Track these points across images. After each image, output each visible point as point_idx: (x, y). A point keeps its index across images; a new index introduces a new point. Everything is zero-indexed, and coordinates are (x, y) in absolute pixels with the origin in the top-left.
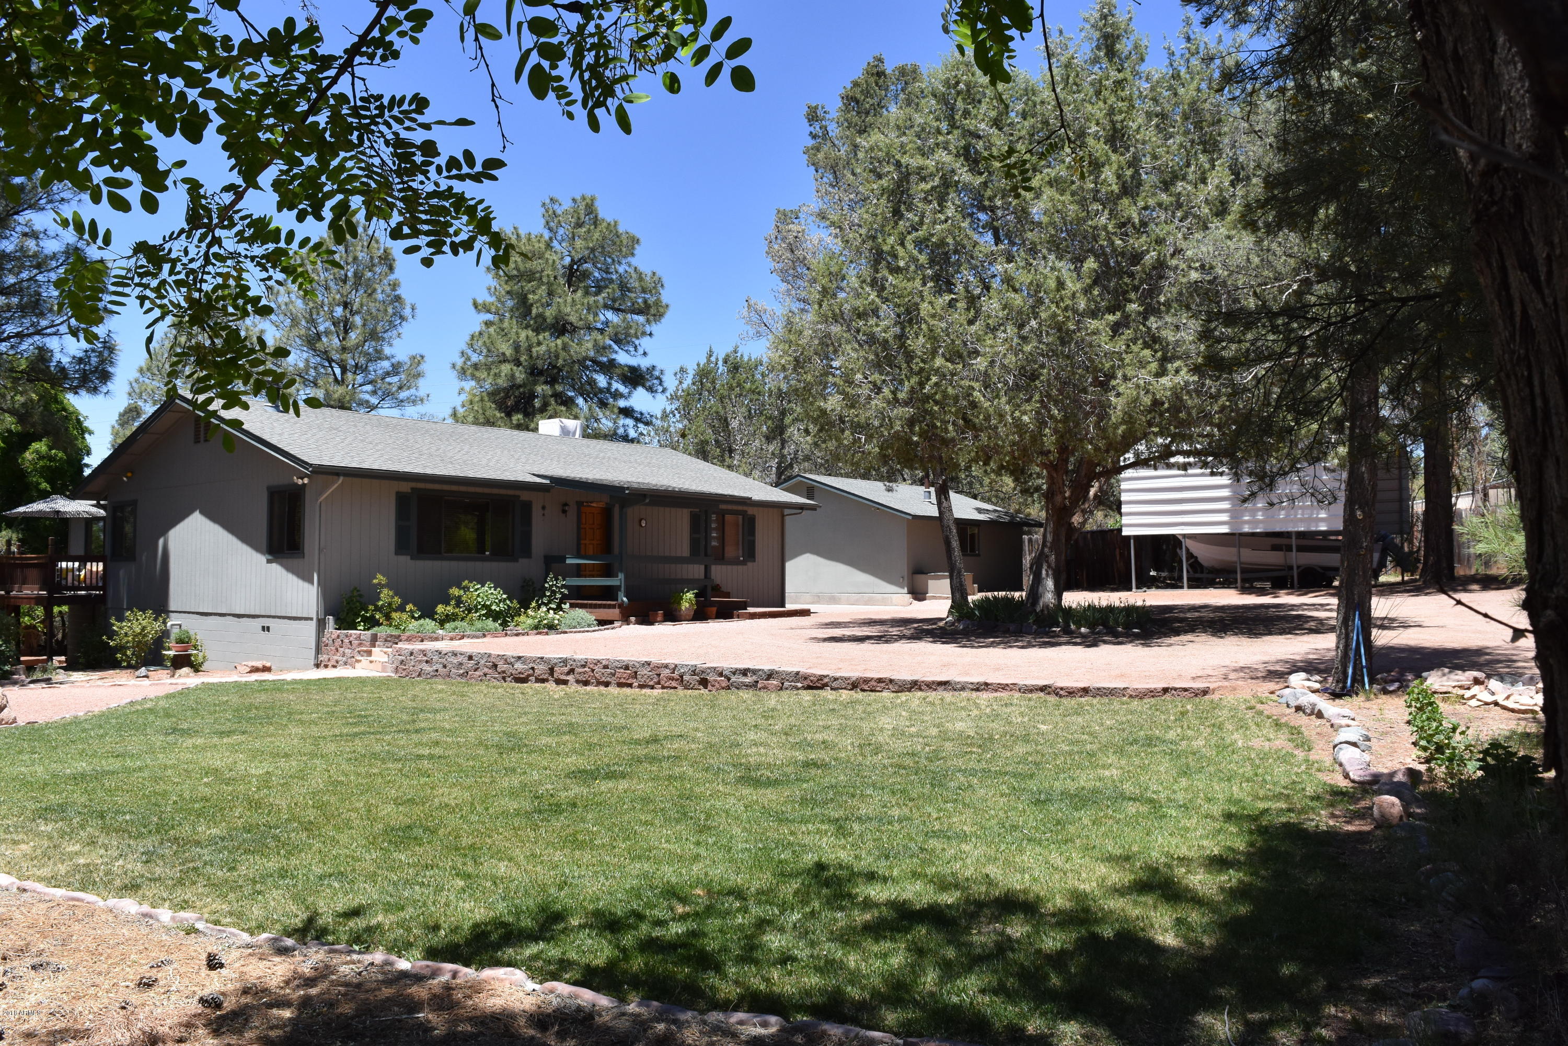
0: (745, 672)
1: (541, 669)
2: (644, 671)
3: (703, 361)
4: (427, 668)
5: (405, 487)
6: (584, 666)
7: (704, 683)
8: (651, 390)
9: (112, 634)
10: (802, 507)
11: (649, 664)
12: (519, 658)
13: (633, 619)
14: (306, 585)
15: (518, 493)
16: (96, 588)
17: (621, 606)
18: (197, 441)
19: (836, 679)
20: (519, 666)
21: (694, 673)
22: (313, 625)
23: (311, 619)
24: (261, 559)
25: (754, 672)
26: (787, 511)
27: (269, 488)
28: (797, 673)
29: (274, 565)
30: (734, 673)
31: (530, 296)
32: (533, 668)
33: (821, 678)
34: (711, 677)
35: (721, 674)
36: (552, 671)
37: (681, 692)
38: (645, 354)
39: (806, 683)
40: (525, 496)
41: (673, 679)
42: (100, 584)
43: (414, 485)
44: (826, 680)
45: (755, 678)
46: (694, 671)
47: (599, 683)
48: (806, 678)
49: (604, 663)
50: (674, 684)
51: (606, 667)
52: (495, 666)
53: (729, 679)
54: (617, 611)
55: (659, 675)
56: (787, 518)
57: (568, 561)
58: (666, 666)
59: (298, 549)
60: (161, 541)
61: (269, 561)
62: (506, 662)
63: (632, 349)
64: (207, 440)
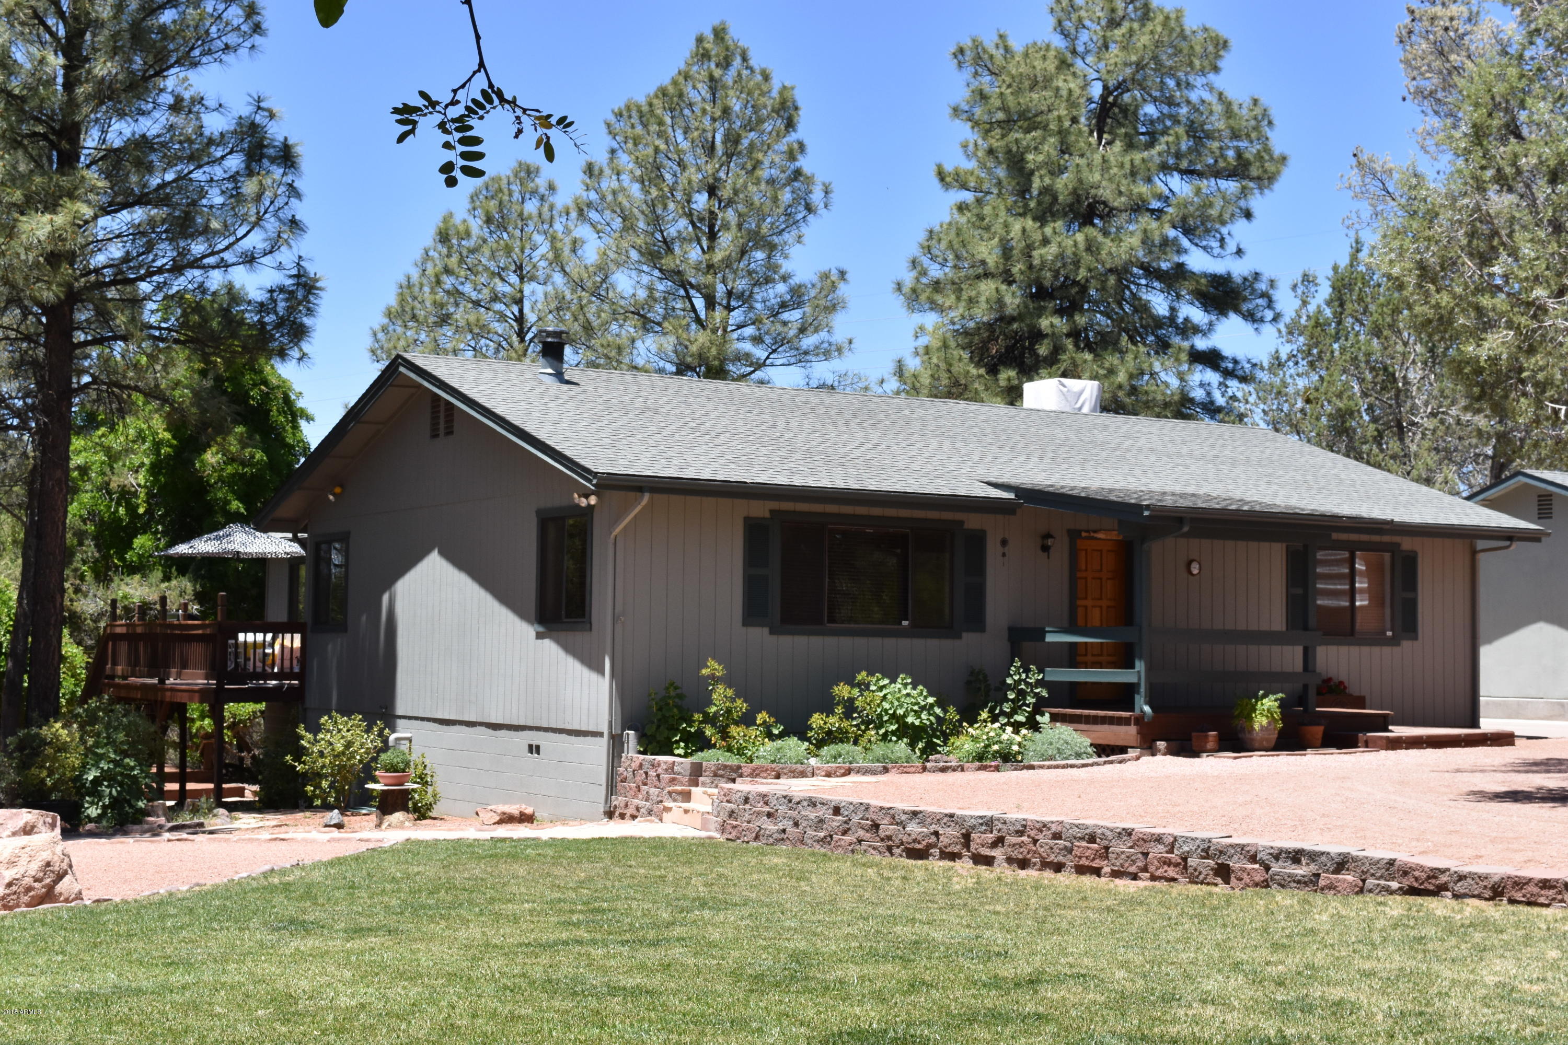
0: (1296, 856)
1: (950, 834)
2: (1120, 847)
3: (1344, 262)
4: (770, 827)
5: (760, 509)
6: (1020, 833)
7: (1224, 872)
8: (1251, 317)
9: (300, 753)
10: (1510, 536)
11: (1129, 833)
12: (915, 814)
13: (1161, 745)
14: (594, 676)
15: (958, 516)
16: (291, 676)
17: (1139, 720)
18: (435, 436)
19: (1461, 878)
20: (914, 828)
21: (1206, 853)
22: (604, 742)
23: (600, 734)
24: (528, 631)
25: (1313, 856)
26: (1481, 544)
27: (539, 512)
28: (1391, 863)
29: (548, 645)
30: (1277, 858)
31: (1030, 157)
32: (936, 834)
33: (1435, 873)
34: (1236, 864)
35: (1253, 859)
36: (967, 838)
37: (1183, 888)
38: (1239, 252)
39: (1407, 882)
40: (973, 522)
41: (1169, 863)
42: (296, 669)
43: (774, 505)
44: (1444, 879)
45: (1313, 868)
46: (1207, 851)
47: (1045, 865)
48: (1405, 873)
49: (1054, 828)
50: (1171, 872)
51: (1057, 836)
53: (1267, 868)
54: (1132, 730)
55: (1146, 854)
56: (1481, 557)
57: (1050, 638)
58: (1159, 839)
59: (583, 616)
60: (386, 598)
61: (539, 636)
62: (894, 820)
63: (1215, 244)
64: (449, 432)
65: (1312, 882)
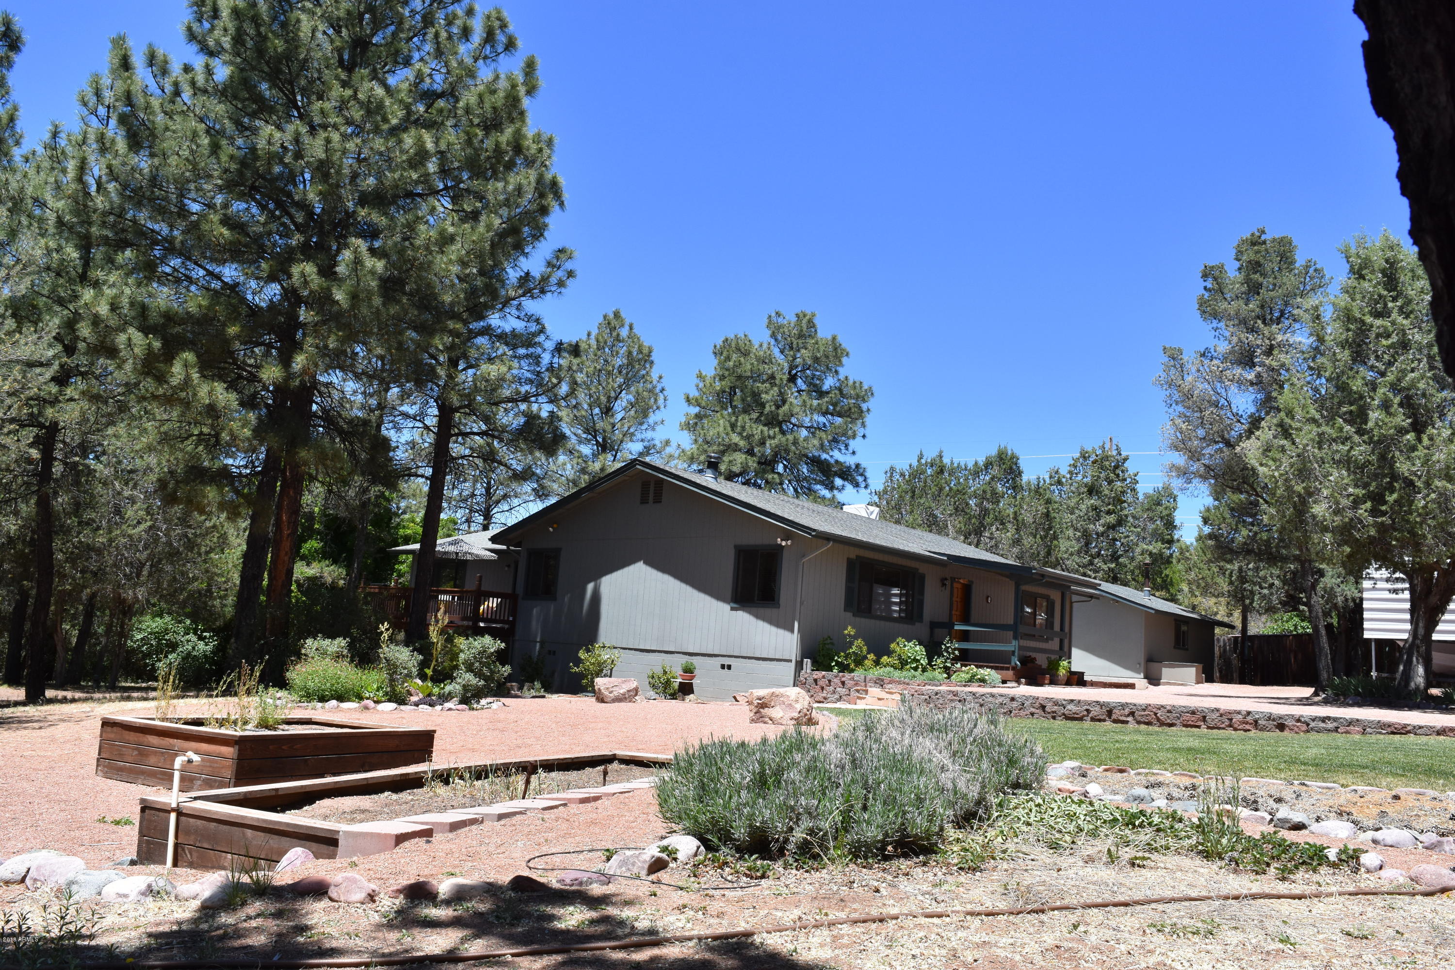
1: (1096, 711)
2: (1214, 716)
3: (915, 463)
5: (853, 555)
6: (1144, 710)
7: (1281, 727)
11: (1218, 710)
12: (1072, 701)
13: (1023, 680)
14: (783, 633)
17: (1014, 668)
18: (644, 501)
19: (1420, 727)
22: (793, 665)
23: (790, 661)
24: (726, 607)
27: (736, 547)
28: (1379, 722)
29: (740, 613)
30: (1313, 720)
32: (1087, 710)
33: (1405, 726)
35: (1298, 720)
36: (1110, 713)
37: (1253, 733)
38: (854, 453)
39: (1389, 730)
40: (922, 568)
41: (1247, 723)
44: (1409, 728)
45: (1335, 724)
46: (1269, 718)
48: (1389, 726)
49: (1168, 708)
50: (1248, 727)
51: (1169, 711)
52: (1043, 707)
53: (1308, 725)
55: (1231, 720)
56: (1075, 605)
57: (956, 628)
58: (1239, 713)
59: (773, 600)
60: (590, 587)
61: (732, 609)
63: (843, 448)
64: (658, 500)
65: (1336, 729)
